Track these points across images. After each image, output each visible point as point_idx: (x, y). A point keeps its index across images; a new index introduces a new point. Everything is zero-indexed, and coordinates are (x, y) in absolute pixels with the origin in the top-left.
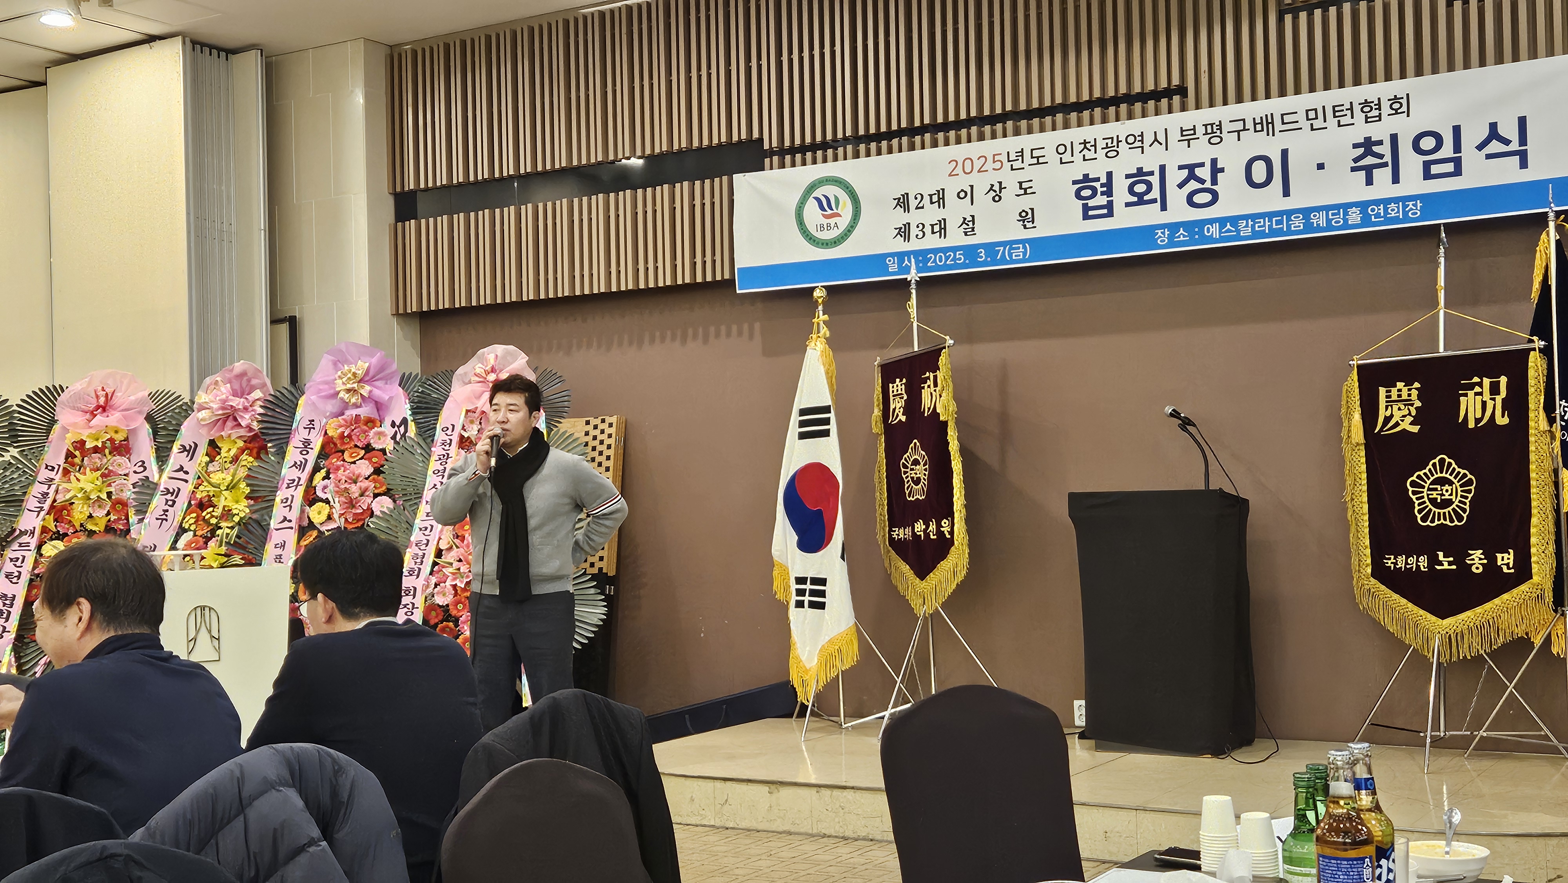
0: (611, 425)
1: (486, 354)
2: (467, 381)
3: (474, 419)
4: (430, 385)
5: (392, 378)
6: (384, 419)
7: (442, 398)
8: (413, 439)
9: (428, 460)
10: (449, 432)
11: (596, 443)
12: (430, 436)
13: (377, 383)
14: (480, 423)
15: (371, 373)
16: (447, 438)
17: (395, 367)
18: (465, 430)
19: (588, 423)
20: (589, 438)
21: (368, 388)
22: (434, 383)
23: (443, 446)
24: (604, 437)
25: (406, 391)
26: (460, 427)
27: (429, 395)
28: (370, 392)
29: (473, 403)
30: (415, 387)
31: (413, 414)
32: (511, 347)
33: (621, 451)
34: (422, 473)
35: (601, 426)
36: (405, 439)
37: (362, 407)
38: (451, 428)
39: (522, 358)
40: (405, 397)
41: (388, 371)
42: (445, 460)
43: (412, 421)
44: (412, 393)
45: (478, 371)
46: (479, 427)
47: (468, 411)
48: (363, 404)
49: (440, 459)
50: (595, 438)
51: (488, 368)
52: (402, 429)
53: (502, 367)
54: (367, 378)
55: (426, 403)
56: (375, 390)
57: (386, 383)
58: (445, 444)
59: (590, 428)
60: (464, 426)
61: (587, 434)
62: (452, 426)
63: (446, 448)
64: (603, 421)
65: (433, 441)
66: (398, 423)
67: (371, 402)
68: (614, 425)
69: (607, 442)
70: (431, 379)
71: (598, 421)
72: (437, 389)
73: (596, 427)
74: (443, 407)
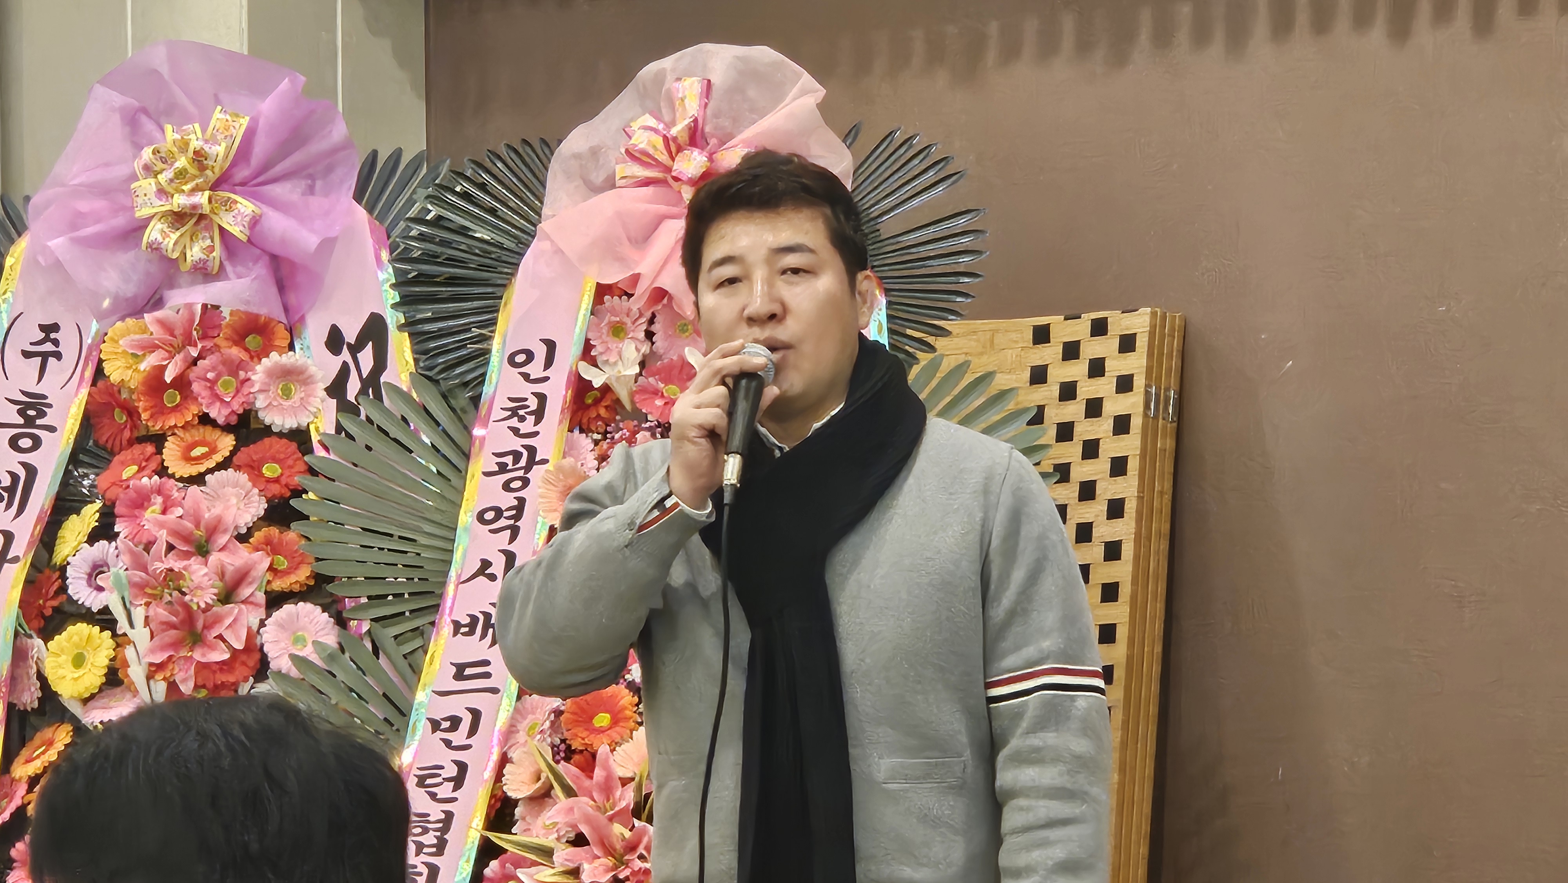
0: (1127, 344)
1: (670, 78)
2: (598, 178)
3: (628, 321)
4: (466, 196)
5: (329, 170)
6: (302, 319)
7: (508, 243)
8: (405, 397)
9: (461, 473)
10: (535, 369)
11: (1074, 411)
12: (466, 384)
13: (280, 189)
14: (649, 335)
15: (258, 156)
16: (526, 390)
17: (339, 131)
18: (594, 363)
19: (1042, 335)
20: (1049, 393)
21: (246, 207)
22: (482, 187)
23: (514, 422)
24: (1104, 387)
25: (381, 218)
26: (576, 349)
27: (463, 231)
28: (255, 222)
29: (621, 259)
30: (411, 202)
31: (406, 302)
32: (764, 54)
33: (1165, 443)
34: (437, 517)
35: (1092, 348)
36: (378, 397)
37: (227, 278)
38: (540, 352)
39: (804, 93)
40: (377, 243)
41: (317, 147)
42: (521, 473)
43: (401, 328)
44: (402, 225)
45: (641, 140)
46: (645, 348)
47: (602, 291)
48: (229, 268)
49: (503, 468)
50: (1068, 392)
51: (678, 129)
52: (366, 358)
53: (726, 123)
54: (242, 173)
55: (452, 261)
56: (271, 212)
57: (311, 190)
58: (521, 412)
59: (1050, 354)
60: (588, 347)
61: (1039, 376)
62: (544, 348)
63: (527, 427)
64: (1099, 328)
65: (476, 400)
66: (350, 336)
67: (256, 261)
68: (1142, 343)
69: (1115, 405)
70: (469, 173)
71: (1080, 329)
72: (493, 211)
73: (1071, 351)
74: (513, 275)
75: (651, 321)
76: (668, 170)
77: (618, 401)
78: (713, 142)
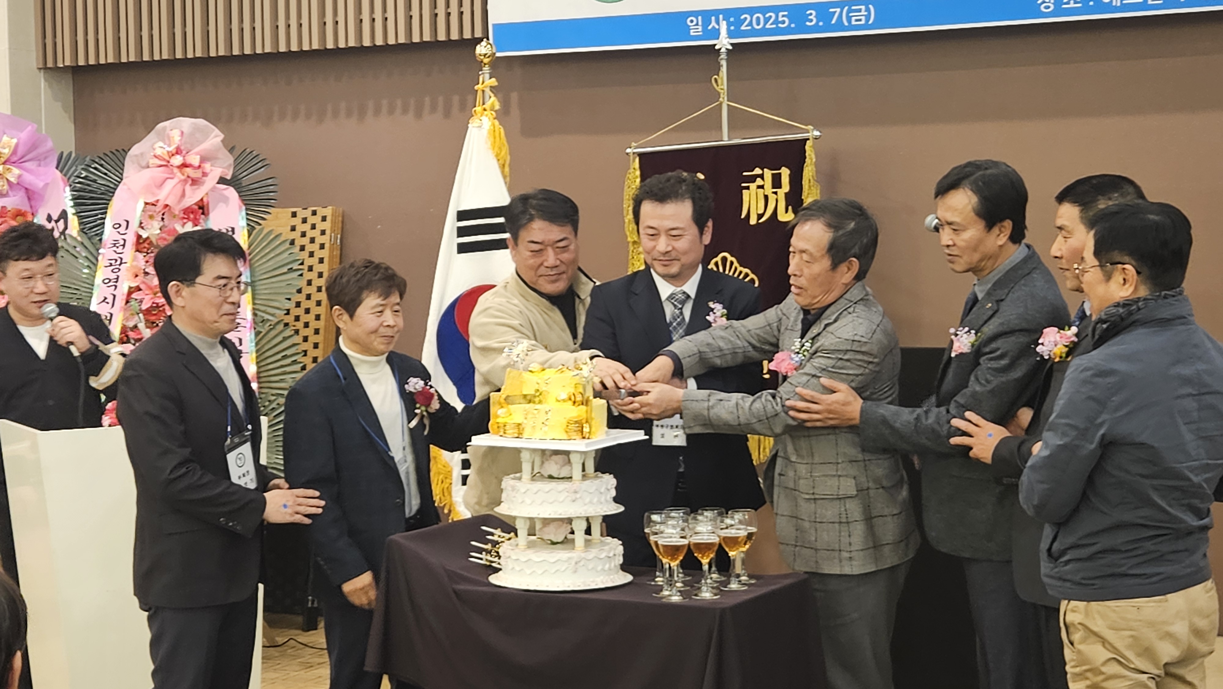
0: (324, 219)
1: (168, 129)
2: (144, 164)
3: (155, 214)
4: (95, 168)
5: (45, 158)
6: (37, 211)
7: (112, 186)
8: (75, 239)
9: (95, 265)
10: (122, 230)
11: (305, 241)
12: (97, 235)
13: (27, 165)
14: (163, 219)
15: (20, 153)
16: (119, 237)
17: (50, 144)
18: (142, 228)
19: (294, 215)
20: (296, 235)
21: (16, 171)
22: (101, 165)
23: (115, 248)
24: (316, 233)
25: (65, 175)
26: (137, 223)
27: (95, 181)
28: (20, 176)
29: (154, 194)
30: (76, 170)
31: (76, 205)
32: (201, 122)
33: (337, 253)
34: (88, 281)
35: (311, 220)
36: (65, 239)
37: (9, 196)
38: (124, 224)
39: (216, 136)
40: (65, 183)
41: (41, 150)
42: (117, 267)
43: (74, 214)
44: (73, 178)
45: (159, 152)
46: (161, 224)
47: (146, 204)
48: (10, 192)
49: (111, 265)
50: (303, 235)
51: (172, 149)
52: (61, 224)
53: (188, 146)
54: (15, 159)
55: (91, 192)
56: (25, 173)
57: (39, 165)
58: (117, 245)
59: (297, 221)
60: (141, 223)
61: (293, 229)
62: (126, 223)
63: (119, 250)
64: (314, 213)
65: (101, 240)
66: (55, 217)
67: (20, 190)
68: (329, 219)
69: (320, 240)
70: (97, 160)
71: (307, 213)
72: (106, 174)
73: (304, 221)
74: (112, 196)
75: (163, 214)
76: (169, 162)
77: (151, 242)
78: (184, 152)
